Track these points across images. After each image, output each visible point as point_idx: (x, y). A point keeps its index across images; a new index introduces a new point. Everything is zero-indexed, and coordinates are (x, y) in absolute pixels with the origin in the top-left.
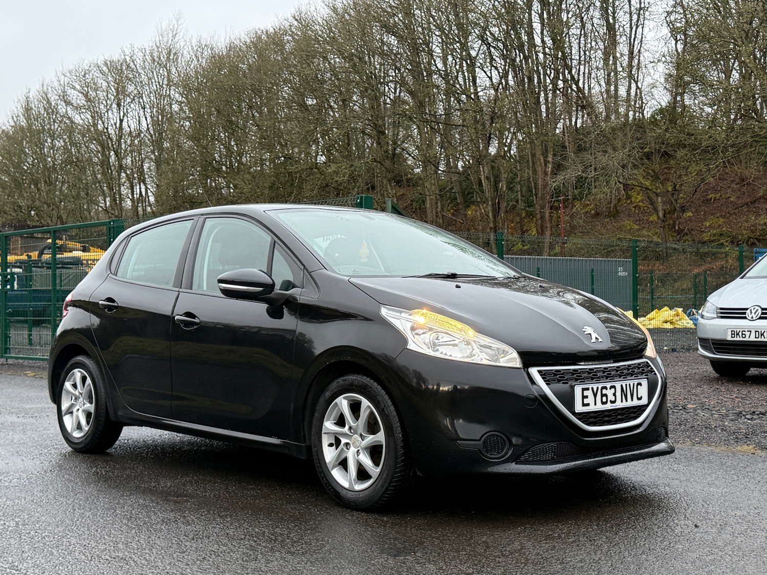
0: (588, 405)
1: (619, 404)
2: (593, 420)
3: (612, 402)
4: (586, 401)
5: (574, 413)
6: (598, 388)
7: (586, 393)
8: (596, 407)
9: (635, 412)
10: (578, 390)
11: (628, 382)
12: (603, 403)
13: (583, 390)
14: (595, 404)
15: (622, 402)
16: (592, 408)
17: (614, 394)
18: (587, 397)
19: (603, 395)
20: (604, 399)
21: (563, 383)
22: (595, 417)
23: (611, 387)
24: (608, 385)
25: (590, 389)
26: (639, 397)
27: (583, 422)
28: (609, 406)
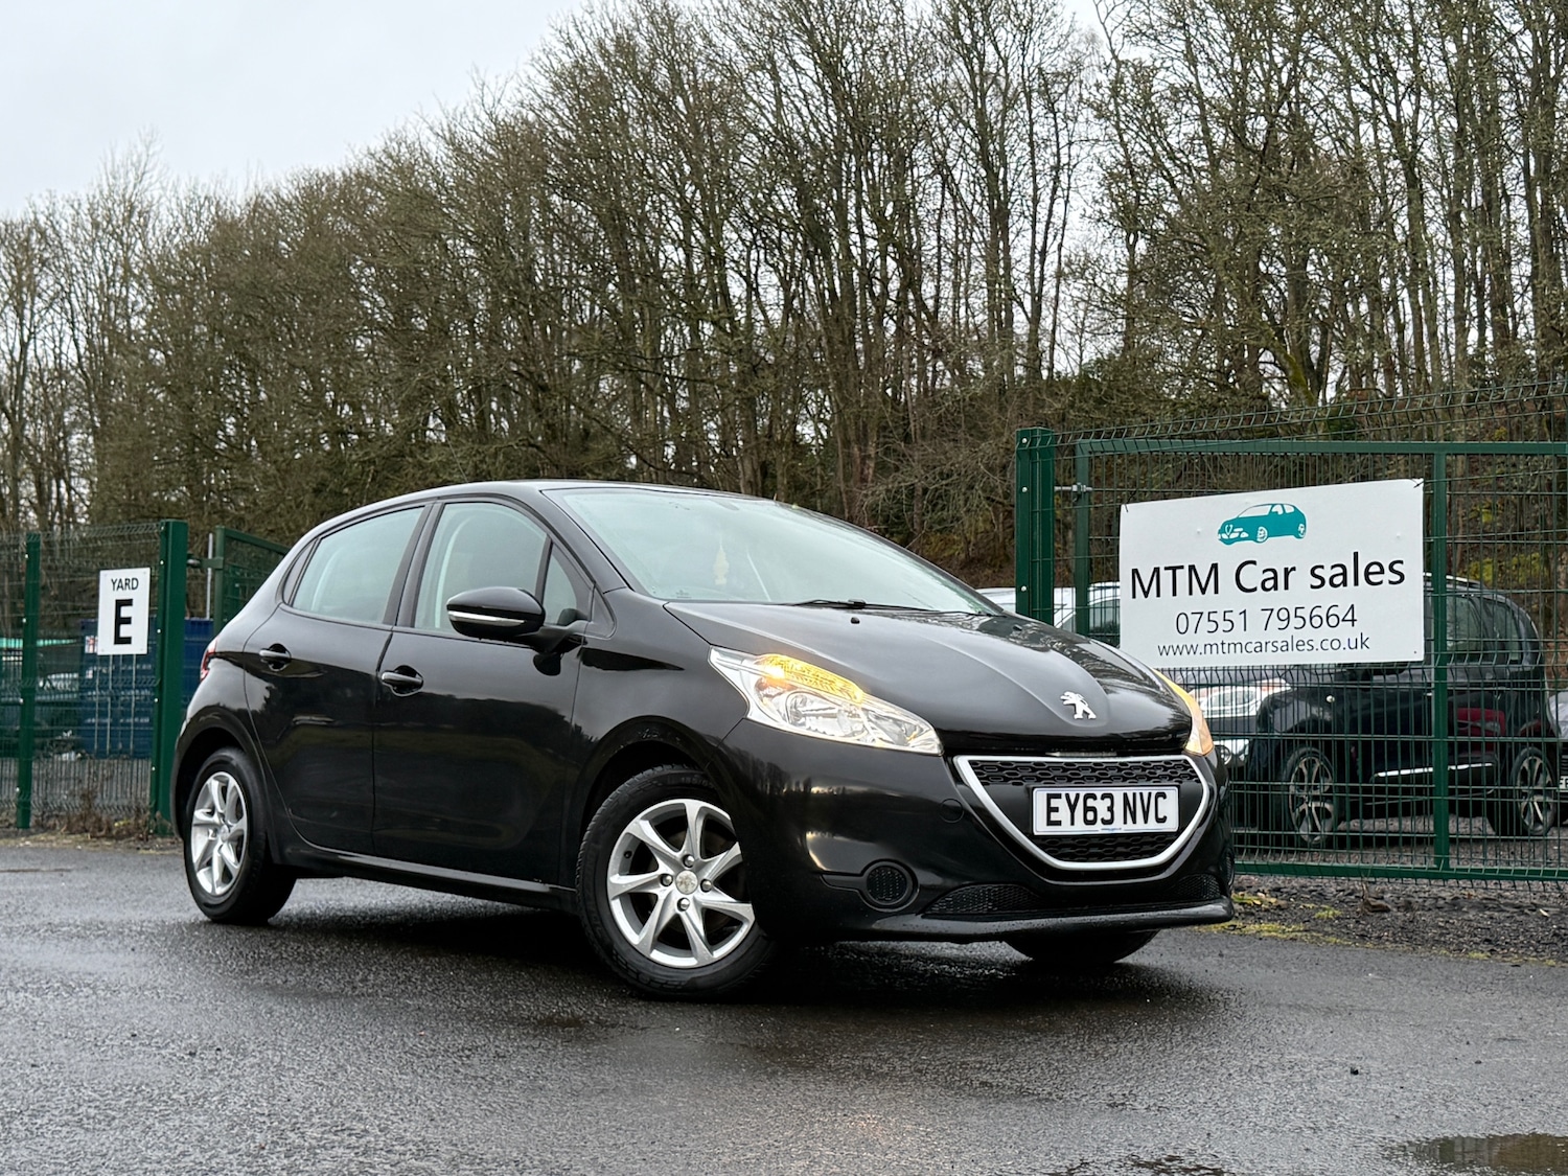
0: (1058, 823)
1: (1120, 827)
2: (1068, 850)
3: (1104, 822)
4: (1054, 817)
5: (1032, 837)
6: (1078, 795)
7: (1054, 803)
8: (1073, 828)
9: (1153, 844)
10: (1040, 797)
11: (1138, 790)
12: (1087, 822)
13: (1050, 797)
14: (1072, 824)
15: (1125, 823)
16: (1065, 829)
17: (1110, 809)
18: (1056, 810)
19: (1087, 809)
20: (1090, 816)
21: (1014, 784)
22: (1073, 847)
23: (1104, 797)
24: (1099, 793)
25: (1064, 797)
26: (1161, 816)
27: (1048, 853)
28: (1099, 829)
